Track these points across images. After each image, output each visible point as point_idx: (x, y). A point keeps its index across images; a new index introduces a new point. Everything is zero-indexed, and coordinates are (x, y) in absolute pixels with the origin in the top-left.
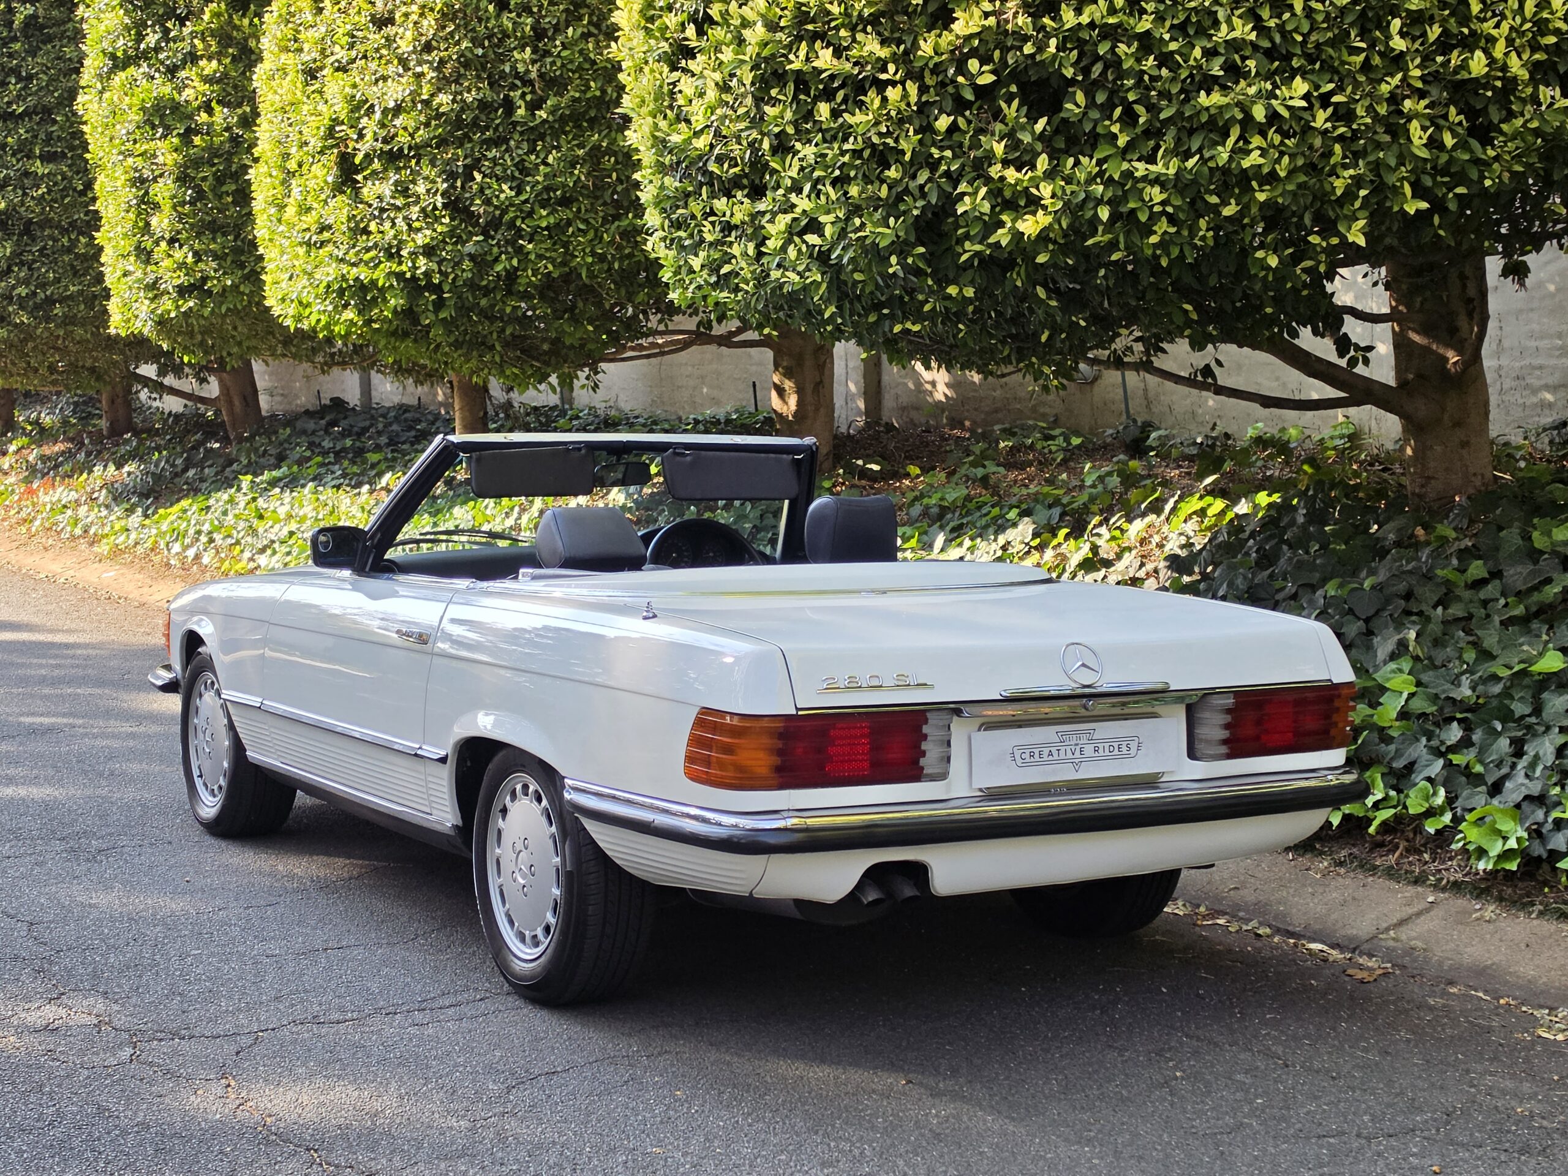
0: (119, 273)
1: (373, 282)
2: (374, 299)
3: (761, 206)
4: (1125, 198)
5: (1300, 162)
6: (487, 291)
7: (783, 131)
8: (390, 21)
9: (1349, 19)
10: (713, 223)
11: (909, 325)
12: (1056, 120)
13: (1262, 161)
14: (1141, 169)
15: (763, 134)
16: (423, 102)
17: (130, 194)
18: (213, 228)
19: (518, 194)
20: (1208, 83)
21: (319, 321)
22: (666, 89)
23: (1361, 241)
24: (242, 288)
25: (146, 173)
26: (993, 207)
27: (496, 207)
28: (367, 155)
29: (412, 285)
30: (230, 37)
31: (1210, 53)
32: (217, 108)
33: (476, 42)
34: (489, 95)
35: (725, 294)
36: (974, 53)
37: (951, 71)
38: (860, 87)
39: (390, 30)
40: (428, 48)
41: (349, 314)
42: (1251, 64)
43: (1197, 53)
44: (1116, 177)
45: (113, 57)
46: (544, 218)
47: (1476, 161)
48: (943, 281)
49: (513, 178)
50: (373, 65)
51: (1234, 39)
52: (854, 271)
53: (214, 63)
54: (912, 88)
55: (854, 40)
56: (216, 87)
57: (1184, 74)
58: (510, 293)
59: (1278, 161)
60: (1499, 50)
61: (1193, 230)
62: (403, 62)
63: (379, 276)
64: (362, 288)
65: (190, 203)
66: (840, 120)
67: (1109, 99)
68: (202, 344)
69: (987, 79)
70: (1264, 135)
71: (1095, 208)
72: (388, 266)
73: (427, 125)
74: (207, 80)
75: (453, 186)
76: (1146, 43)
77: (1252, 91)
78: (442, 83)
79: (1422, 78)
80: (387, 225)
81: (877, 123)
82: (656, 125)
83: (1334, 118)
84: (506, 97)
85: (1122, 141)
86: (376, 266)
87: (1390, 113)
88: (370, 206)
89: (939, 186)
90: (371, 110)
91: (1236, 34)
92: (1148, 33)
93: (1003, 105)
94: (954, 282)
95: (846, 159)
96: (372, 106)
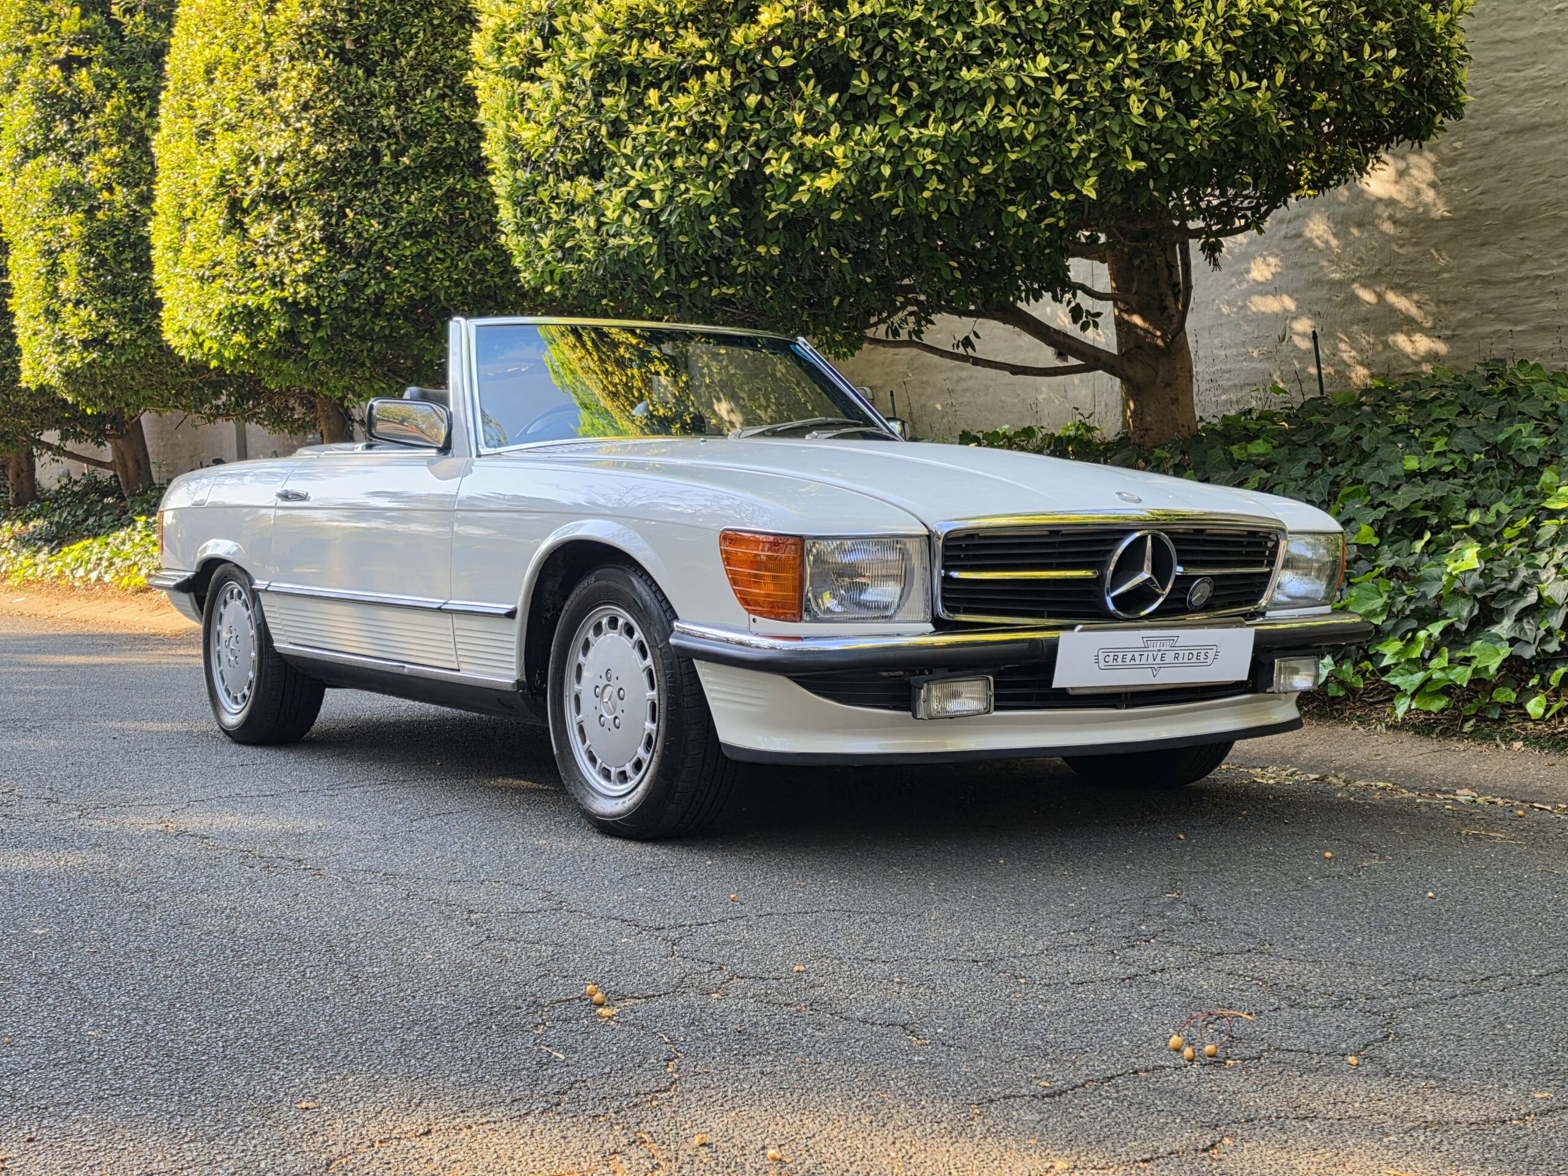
0: (30, 332)
1: (259, 308)
2: (260, 324)
3: (600, 186)
4: (903, 158)
5: (1043, 128)
6: (357, 313)
7: (618, 118)
8: (274, 85)
9: (1079, 11)
10: (558, 205)
11: (724, 290)
12: (846, 96)
13: (1013, 125)
14: (915, 133)
15: (600, 122)
16: (301, 152)
17: (41, 265)
18: (114, 290)
19: (386, 227)
20: (970, 61)
21: (210, 349)
22: (516, 98)
23: (1093, 195)
24: (139, 342)
25: (55, 246)
26: (795, 170)
27: (367, 240)
28: (253, 201)
29: (293, 309)
30: (129, 128)
31: (969, 37)
32: (118, 188)
33: (348, 101)
34: (360, 147)
35: (570, 265)
36: (777, 41)
37: (759, 58)
38: (683, 76)
39: (274, 94)
40: (306, 107)
41: (238, 338)
42: (1003, 45)
43: (959, 36)
44: (896, 141)
45: (25, 149)
46: (408, 248)
47: (1184, 132)
48: (754, 242)
49: (381, 215)
50: (258, 124)
51: (988, 25)
52: (680, 233)
53: (115, 150)
54: (726, 74)
55: (678, 35)
56: (116, 170)
57: (949, 54)
58: (377, 315)
59: (1025, 127)
60: (1198, 41)
61: (958, 187)
62: (285, 119)
63: (265, 301)
64: (249, 313)
65: (94, 269)
66: (667, 105)
67: (888, 77)
68: (103, 395)
69: (789, 62)
70: (1014, 106)
71: (879, 167)
72: (272, 293)
73: (306, 172)
74: (110, 163)
75: (328, 223)
76: (918, 29)
77: (1005, 65)
78: (320, 134)
79: (1138, 60)
80: (271, 258)
81: (697, 105)
82: (509, 127)
83: (1069, 91)
84: (374, 147)
85: (900, 111)
86: (262, 293)
87: (1114, 89)
88: (256, 243)
89: (751, 156)
90: (256, 162)
91: (991, 21)
92: (919, 21)
93: (802, 84)
94: (764, 243)
95: (673, 134)
96: (258, 158)
